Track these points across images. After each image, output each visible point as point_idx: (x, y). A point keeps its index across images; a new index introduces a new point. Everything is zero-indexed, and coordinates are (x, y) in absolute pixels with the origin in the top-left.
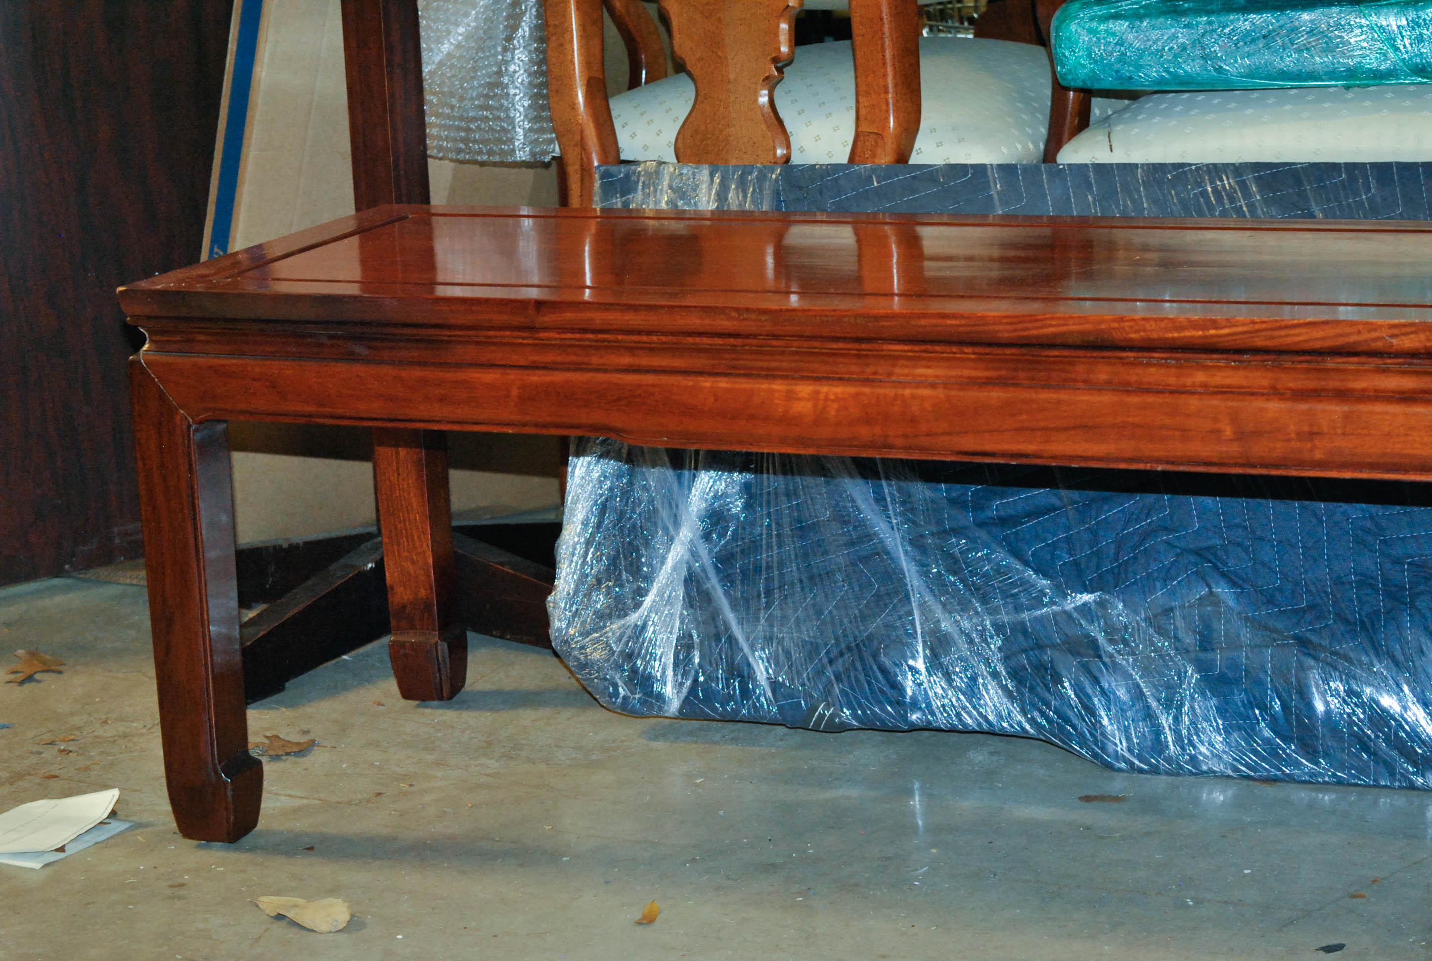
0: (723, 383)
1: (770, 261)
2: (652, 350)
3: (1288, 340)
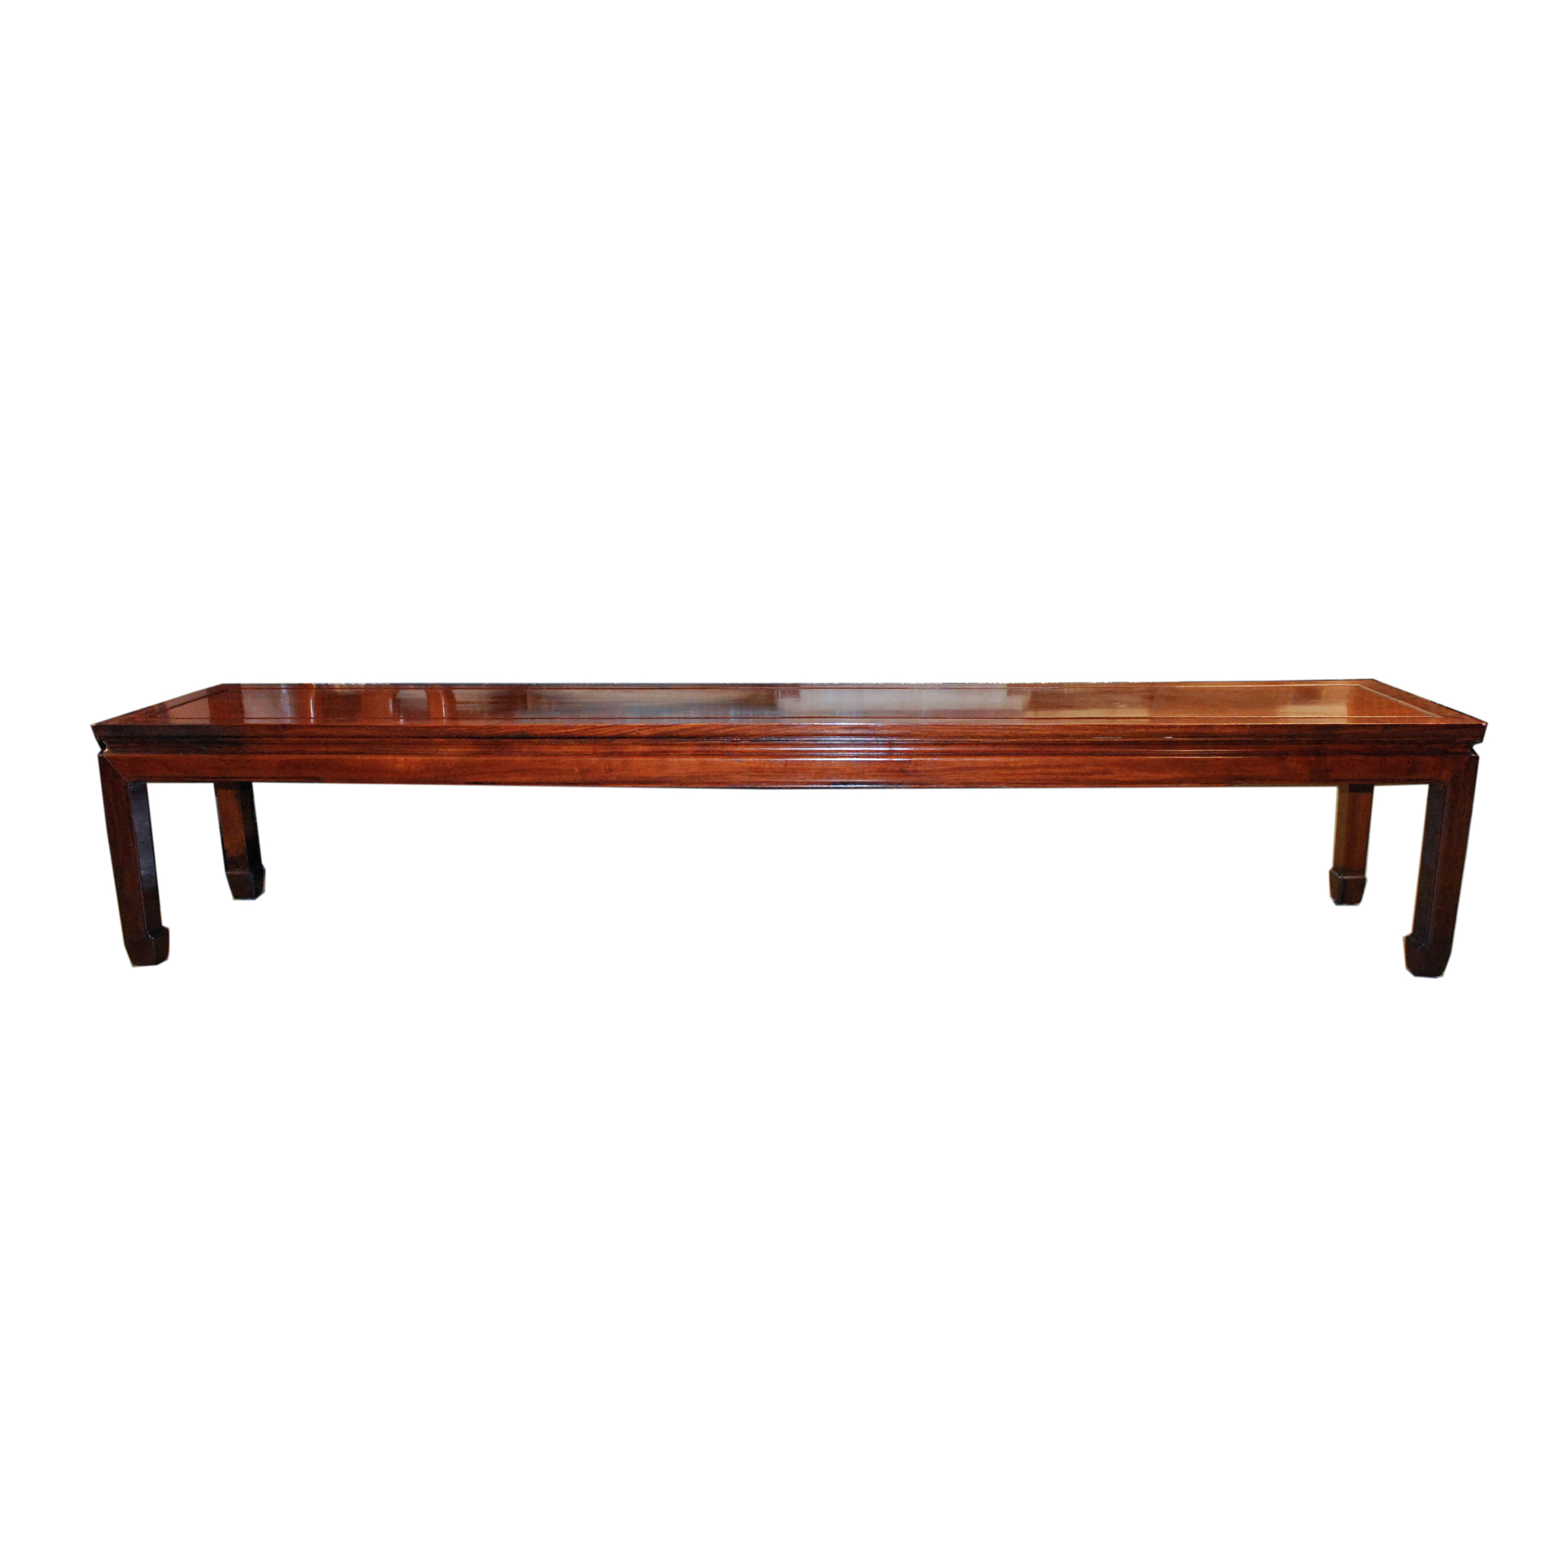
0: (366, 758)
1: (391, 706)
2: (334, 744)
3: (597, 733)
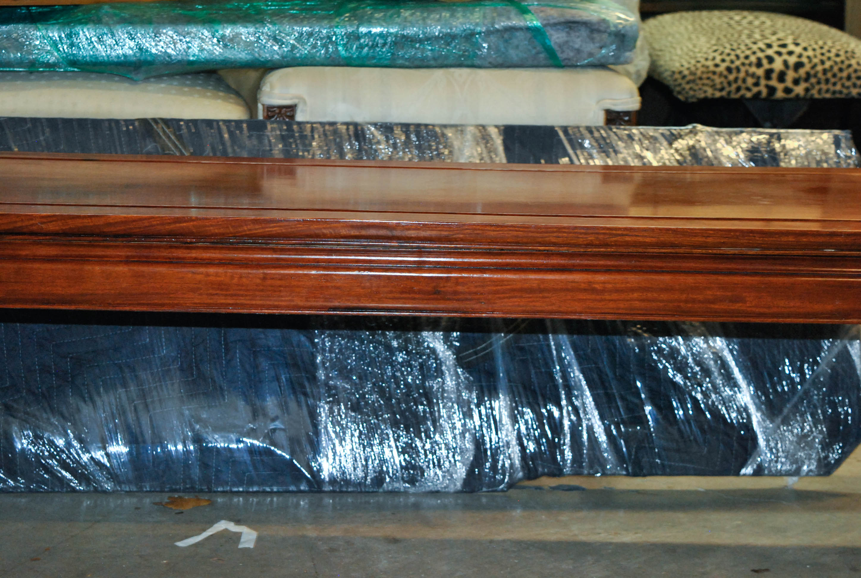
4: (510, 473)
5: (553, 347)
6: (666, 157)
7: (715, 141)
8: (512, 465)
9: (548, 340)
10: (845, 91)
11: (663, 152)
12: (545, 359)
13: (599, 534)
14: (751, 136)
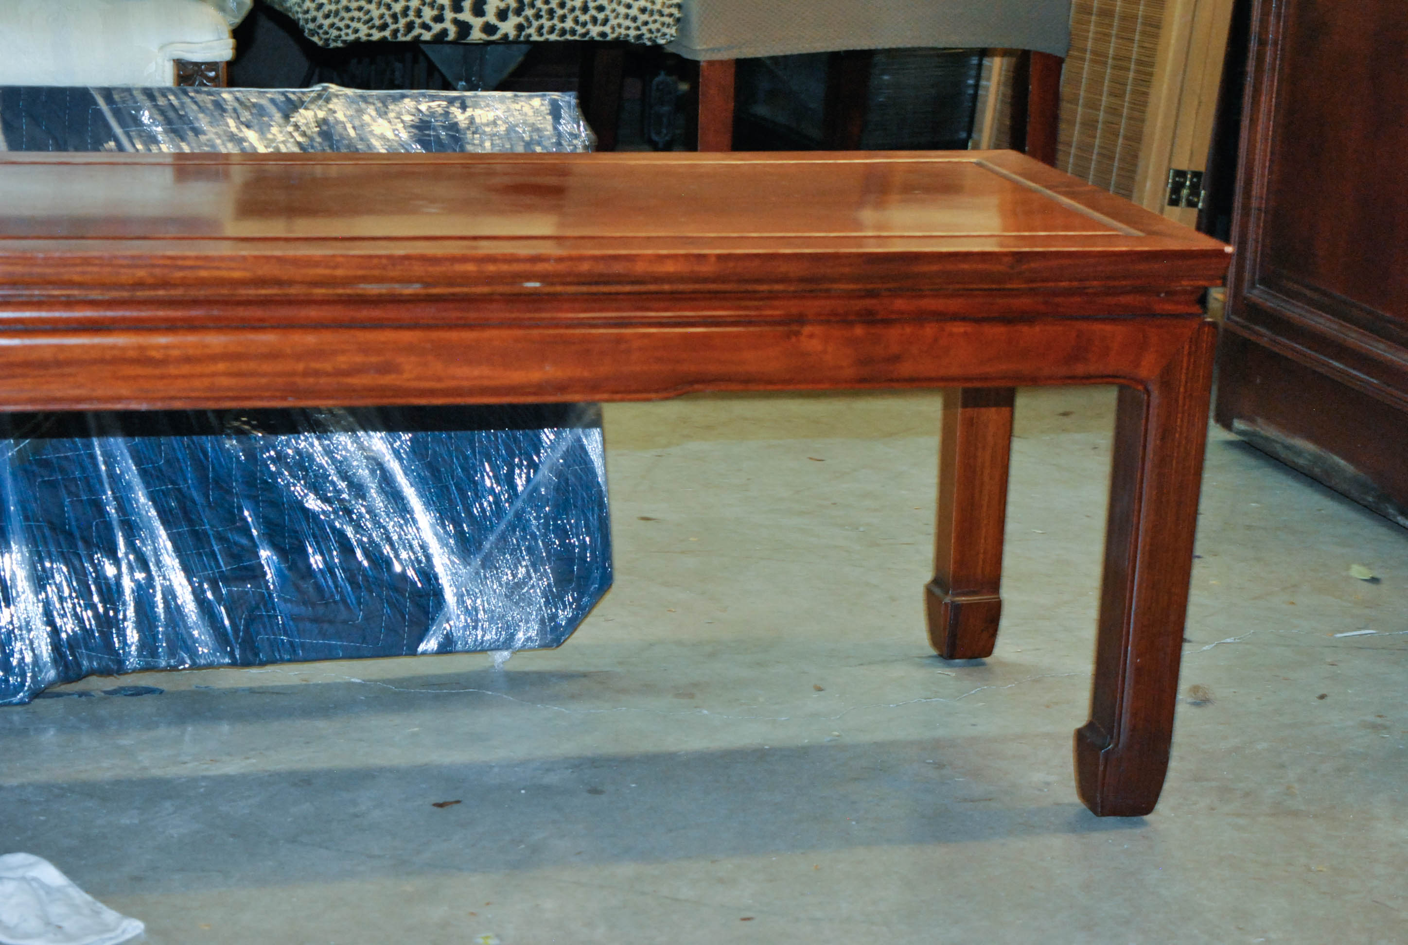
4: (33, 671)
5: (100, 459)
6: (280, 138)
7: (360, 112)
8: (36, 658)
9: (90, 446)
10: (580, 30)
11: (274, 130)
12: (87, 480)
13: (185, 763)
14: (419, 102)
